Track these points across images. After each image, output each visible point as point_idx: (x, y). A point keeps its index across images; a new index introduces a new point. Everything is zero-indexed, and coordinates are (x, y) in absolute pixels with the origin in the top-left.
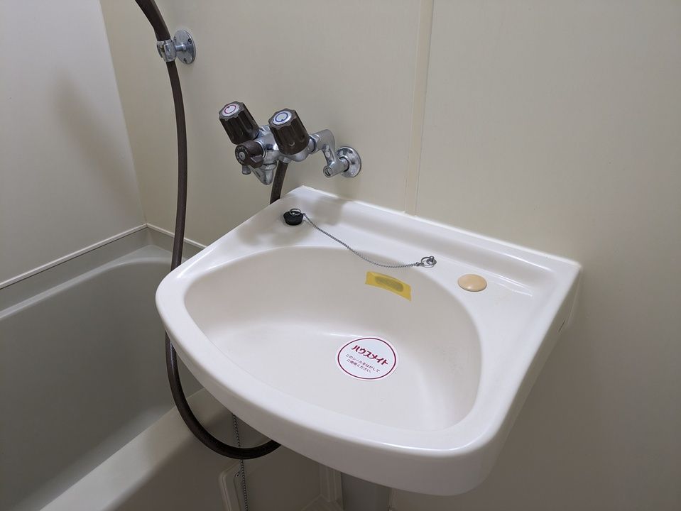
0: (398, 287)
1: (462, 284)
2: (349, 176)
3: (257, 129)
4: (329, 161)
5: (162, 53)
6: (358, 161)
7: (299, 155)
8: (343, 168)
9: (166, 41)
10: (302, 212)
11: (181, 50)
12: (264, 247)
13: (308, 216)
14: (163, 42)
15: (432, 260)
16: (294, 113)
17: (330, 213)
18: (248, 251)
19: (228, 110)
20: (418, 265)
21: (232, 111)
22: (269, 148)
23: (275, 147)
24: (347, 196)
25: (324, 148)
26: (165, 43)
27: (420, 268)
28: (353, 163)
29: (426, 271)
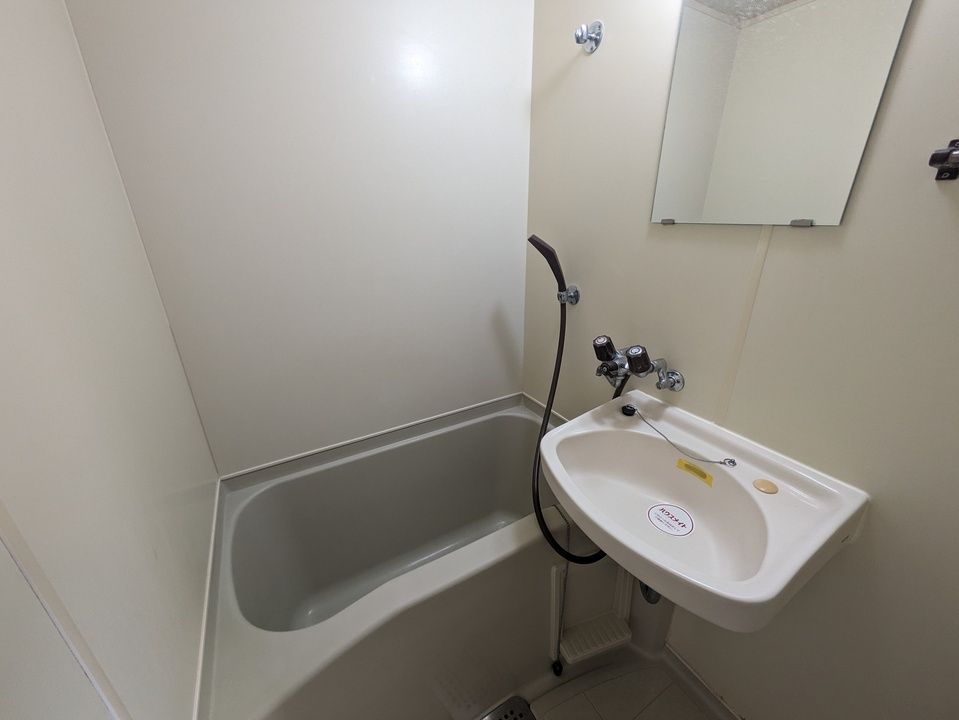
0: (703, 475)
1: (758, 485)
2: (674, 390)
3: (615, 352)
4: (660, 379)
5: (560, 299)
6: (682, 382)
7: (641, 374)
8: (670, 385)
9: (563, 291)
10: (635, 408)
11: (571, 296)
12: (607, 427)
13: (639, 411)
15: (733, 463)
16: (644, 349)
17: (656, 413)
18: (597, 428)
19: (600, 341)
20: (721, 463)
21: (602, 341)
22: (623, 366)
23: (627, 366)
24: (669, 403)
25: (659, 370)
26: (563, 293)
27: (723, 466)
28: (678, 382)
29: (727, 469)
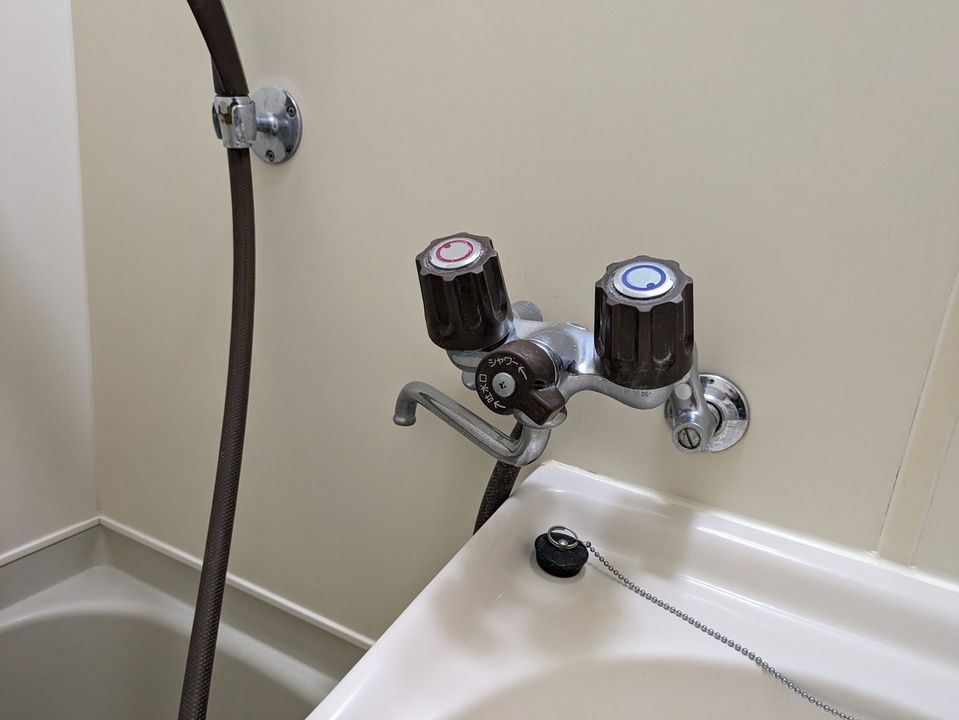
5: (223, 126)
9: (238, 99)
10: (584, 540)
11: (266, 129)
14: (229, 100)
17: (655, 545)
26: (235, 103)
